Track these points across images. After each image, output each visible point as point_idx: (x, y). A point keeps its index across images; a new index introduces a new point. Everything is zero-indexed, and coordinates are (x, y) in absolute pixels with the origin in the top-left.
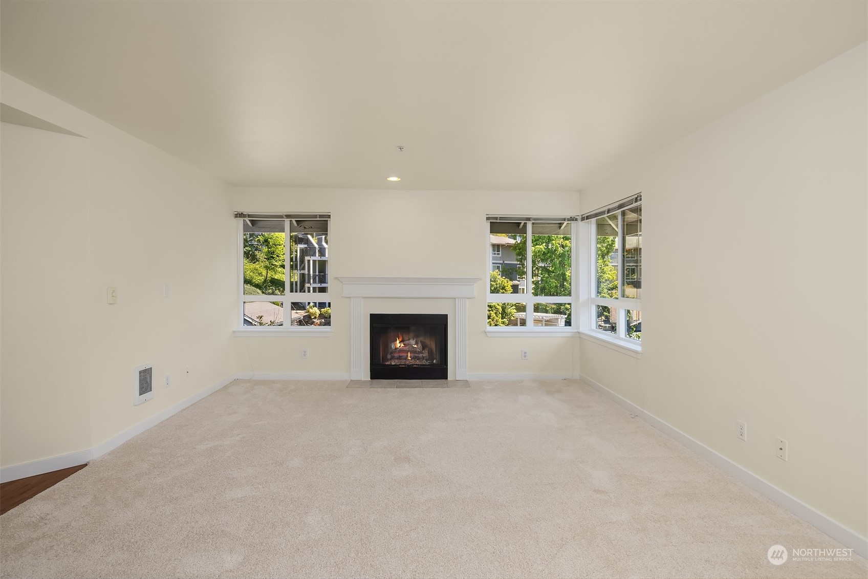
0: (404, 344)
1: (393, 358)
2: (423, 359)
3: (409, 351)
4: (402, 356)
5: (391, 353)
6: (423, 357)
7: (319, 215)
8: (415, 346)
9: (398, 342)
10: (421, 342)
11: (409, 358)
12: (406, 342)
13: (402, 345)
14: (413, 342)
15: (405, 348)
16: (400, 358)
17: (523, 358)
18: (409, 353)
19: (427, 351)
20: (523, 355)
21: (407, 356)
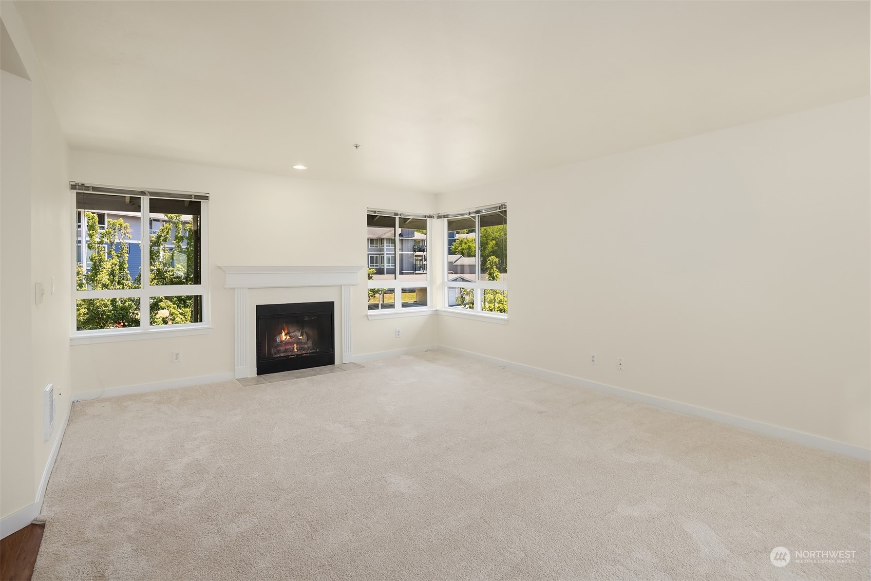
0: (290, 336)
1: (278, 352)
2: (308, 349)
3: (294, 343)
4: (288, 349)
5: (277, 346)
6: (308, 347)
7: (195, 196)
8: (301, 337)
9: (283, 334)
10: (306, 333)
11: (296, 350)
12: (292, 334)
13: (288, 337)
14: (298, 334)
15: (291, 340)
16: (286, 351)
17: (397, 336)
18: (295, 345)
19: (311, 342)
20: (397, 333)
21: (294, 349)
